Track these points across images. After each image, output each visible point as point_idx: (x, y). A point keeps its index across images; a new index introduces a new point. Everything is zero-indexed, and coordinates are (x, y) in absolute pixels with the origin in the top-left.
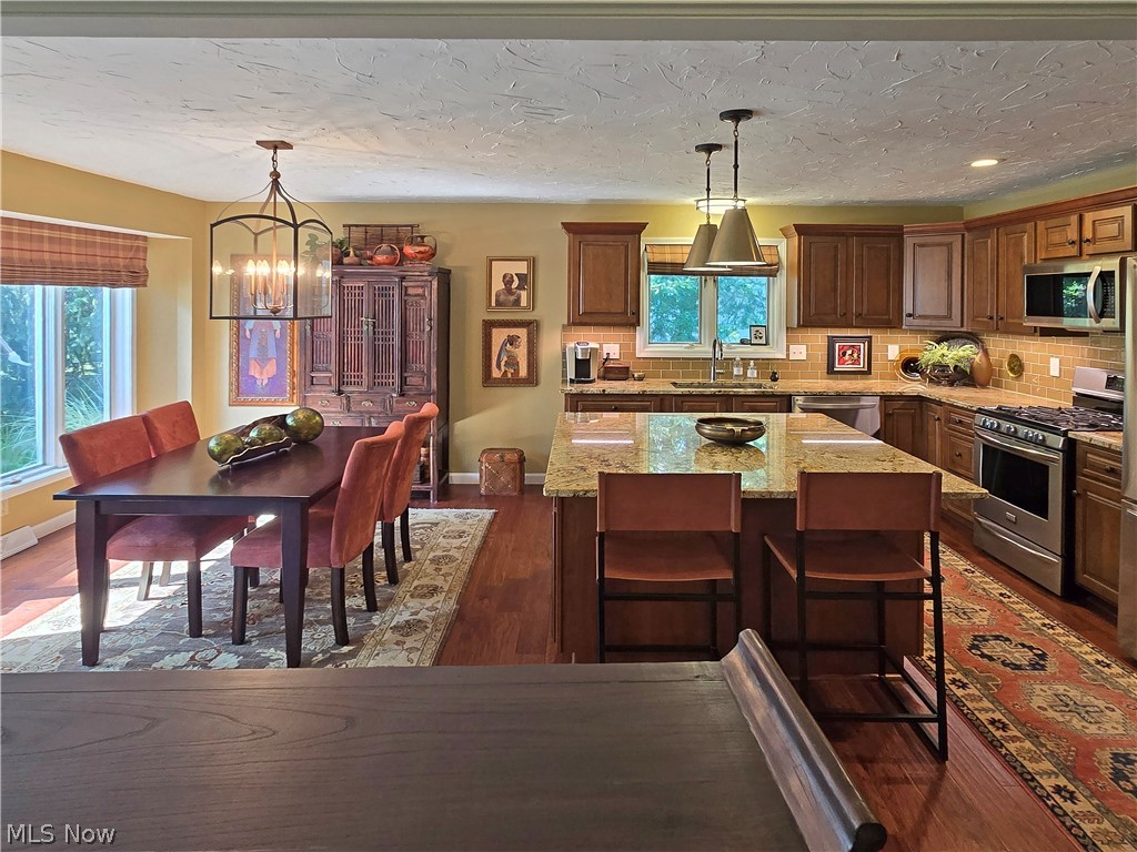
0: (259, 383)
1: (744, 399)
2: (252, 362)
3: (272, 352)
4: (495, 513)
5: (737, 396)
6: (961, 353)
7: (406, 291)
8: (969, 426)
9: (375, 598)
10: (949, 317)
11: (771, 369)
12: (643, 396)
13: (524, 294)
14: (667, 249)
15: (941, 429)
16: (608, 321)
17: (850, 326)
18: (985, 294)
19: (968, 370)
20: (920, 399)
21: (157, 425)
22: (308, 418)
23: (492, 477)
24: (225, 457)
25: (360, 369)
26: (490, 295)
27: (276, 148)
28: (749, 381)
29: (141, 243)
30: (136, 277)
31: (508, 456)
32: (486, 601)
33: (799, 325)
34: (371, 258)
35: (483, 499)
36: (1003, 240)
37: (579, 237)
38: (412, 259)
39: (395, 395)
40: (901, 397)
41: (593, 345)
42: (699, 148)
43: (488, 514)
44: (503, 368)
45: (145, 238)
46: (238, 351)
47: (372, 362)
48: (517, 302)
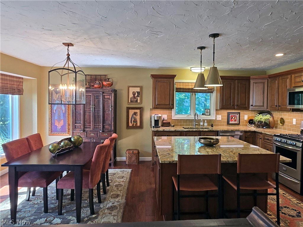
0: (58, 128)
1: (205, 132)
2: (56, 121)
3: (62, 118)
4: (132, 170)
5: (203, 131)
6: (266, 118)
7: (104, 97)
8: (271, 140)
9: (101, 199)
10: (263, 106)
11: (211, 123)
12: (175, 131)
13: (139, 98)
14: (181, 84)
15: (261, 141)
16: (164, 107)
17: (234, 109)
18: (275, 99)
19: (268, 123)
20: (255, 132)
21: (31, 141)
22: (78, 139)
23: (130, 158)
24: (54, 152)
25: (90, 123)
26: (129, 98)
27: (68, 46)
28: (205, 127)
29: (21, 80)
30: (19, 92)
31: (135, 152)
32: (134, 199)
33: (220, 109)
34: (93, 86)
35: (127, 166)
36: (280, 81)
37: (156, 79)
38: (106, 86)
39: (101, 132)
40: (250, 132)
41: (160, 115)
42: (198, 48)
43: (130, 170)
44: (132, 123)
45: (22, 78)
46: (51, 117)
47: (94, 121)
48: (137, 101)
